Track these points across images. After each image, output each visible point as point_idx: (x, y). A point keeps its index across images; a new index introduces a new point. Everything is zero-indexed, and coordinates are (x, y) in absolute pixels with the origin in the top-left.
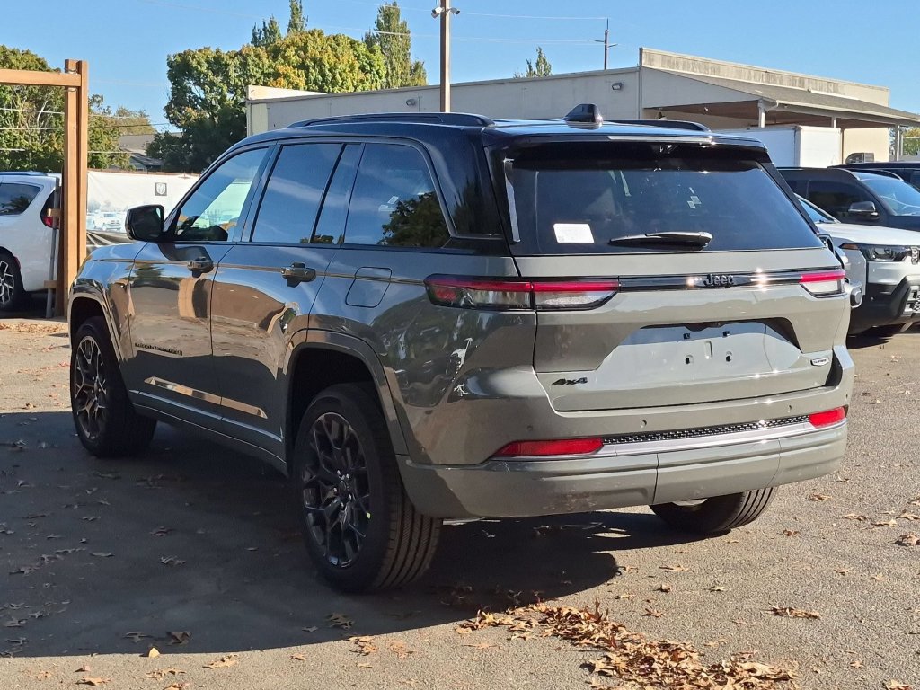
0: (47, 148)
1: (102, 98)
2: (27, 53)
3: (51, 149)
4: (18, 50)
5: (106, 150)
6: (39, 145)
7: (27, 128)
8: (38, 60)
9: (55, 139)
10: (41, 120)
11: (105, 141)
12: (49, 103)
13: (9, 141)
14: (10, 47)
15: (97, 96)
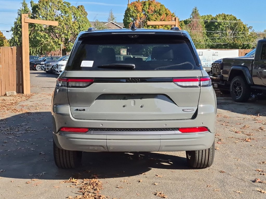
0: (234, 43)
1: (252, 27)
2: (231, 15)
3: (235, 43)
4: (229, 15)
5: (252, 42)
6: (231, 42)
7: (229, 37)
8: (234, 17)
9: (236, 40)
10: (233, 34)
11: (252, 40)
12: (236, 29)
13: (223, 41)
14: (226, 14)
15: (251, 27)
